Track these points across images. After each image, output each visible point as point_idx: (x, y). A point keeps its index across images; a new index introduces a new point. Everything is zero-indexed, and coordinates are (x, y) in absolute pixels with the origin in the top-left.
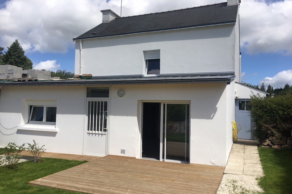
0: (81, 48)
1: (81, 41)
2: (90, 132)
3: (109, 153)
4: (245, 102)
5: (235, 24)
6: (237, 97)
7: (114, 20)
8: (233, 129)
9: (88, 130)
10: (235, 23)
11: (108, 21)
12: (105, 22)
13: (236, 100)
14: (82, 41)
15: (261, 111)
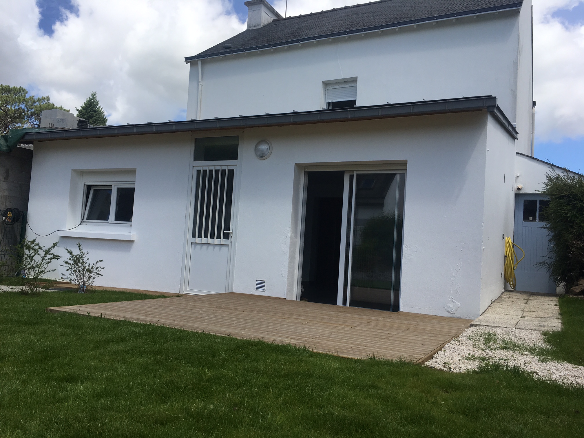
0: (200, 80)
1: (200, 63)
2: (198, 240)
3: (232, 289)
4: (538, 202)
5: (518, 12)
6: (519, 189)
7: (271, 23)
8: (506, 257)
9: (194, 236)
10: (519, 7)
11: (258, 25)
12: (252, 28)
13: (519, 195)
14: (203, 63)
15: (569, 207)
